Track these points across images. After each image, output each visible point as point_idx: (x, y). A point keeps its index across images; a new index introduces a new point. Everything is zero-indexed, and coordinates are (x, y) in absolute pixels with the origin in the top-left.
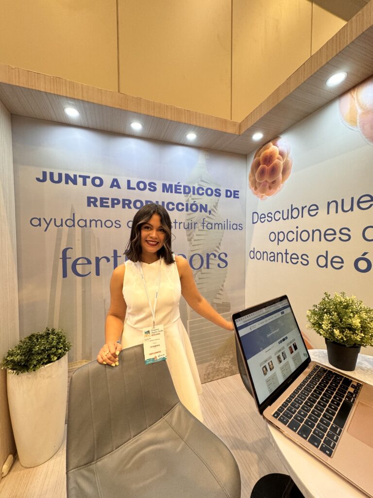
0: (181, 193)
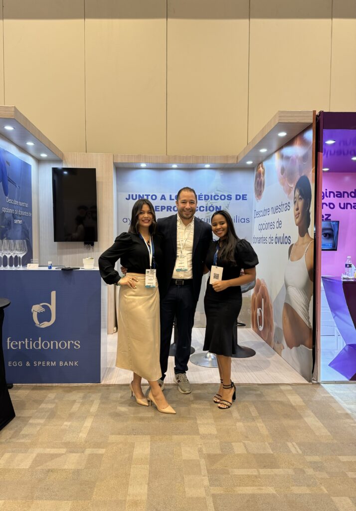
0: (202, 200)
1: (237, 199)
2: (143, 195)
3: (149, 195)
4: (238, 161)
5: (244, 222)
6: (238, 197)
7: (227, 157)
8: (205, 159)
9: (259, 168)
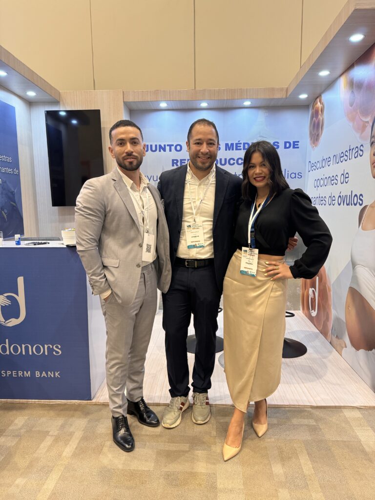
0: (241, 149)
1: (285, 147)
2: (165, 145)
3: (173, 145)
4: (288, 96)
5: (295, 177)
6: (288, 145)
7: (273, 89)
8: (244, 93)
9: (317, 104)
